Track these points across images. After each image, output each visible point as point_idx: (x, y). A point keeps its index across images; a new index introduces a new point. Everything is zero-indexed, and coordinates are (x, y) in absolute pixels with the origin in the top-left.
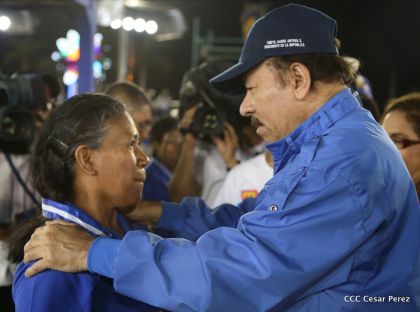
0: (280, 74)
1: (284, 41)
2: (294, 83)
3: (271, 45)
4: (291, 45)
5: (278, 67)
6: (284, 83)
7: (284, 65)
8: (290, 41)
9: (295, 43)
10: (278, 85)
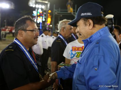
0: (85, 22)
1: (86, 13)
2: (89, 25)
3: (82, 14)
4: (88, 15)
5: (85, 20)
6: (86, 25)
7: (86, 20)
8: (88, 13)
9: (89, 14)
10: (84, 25)
